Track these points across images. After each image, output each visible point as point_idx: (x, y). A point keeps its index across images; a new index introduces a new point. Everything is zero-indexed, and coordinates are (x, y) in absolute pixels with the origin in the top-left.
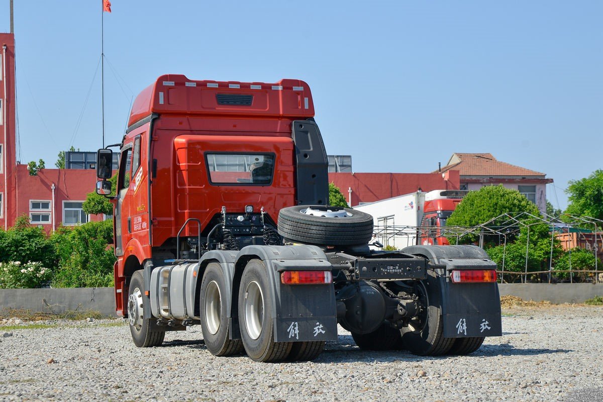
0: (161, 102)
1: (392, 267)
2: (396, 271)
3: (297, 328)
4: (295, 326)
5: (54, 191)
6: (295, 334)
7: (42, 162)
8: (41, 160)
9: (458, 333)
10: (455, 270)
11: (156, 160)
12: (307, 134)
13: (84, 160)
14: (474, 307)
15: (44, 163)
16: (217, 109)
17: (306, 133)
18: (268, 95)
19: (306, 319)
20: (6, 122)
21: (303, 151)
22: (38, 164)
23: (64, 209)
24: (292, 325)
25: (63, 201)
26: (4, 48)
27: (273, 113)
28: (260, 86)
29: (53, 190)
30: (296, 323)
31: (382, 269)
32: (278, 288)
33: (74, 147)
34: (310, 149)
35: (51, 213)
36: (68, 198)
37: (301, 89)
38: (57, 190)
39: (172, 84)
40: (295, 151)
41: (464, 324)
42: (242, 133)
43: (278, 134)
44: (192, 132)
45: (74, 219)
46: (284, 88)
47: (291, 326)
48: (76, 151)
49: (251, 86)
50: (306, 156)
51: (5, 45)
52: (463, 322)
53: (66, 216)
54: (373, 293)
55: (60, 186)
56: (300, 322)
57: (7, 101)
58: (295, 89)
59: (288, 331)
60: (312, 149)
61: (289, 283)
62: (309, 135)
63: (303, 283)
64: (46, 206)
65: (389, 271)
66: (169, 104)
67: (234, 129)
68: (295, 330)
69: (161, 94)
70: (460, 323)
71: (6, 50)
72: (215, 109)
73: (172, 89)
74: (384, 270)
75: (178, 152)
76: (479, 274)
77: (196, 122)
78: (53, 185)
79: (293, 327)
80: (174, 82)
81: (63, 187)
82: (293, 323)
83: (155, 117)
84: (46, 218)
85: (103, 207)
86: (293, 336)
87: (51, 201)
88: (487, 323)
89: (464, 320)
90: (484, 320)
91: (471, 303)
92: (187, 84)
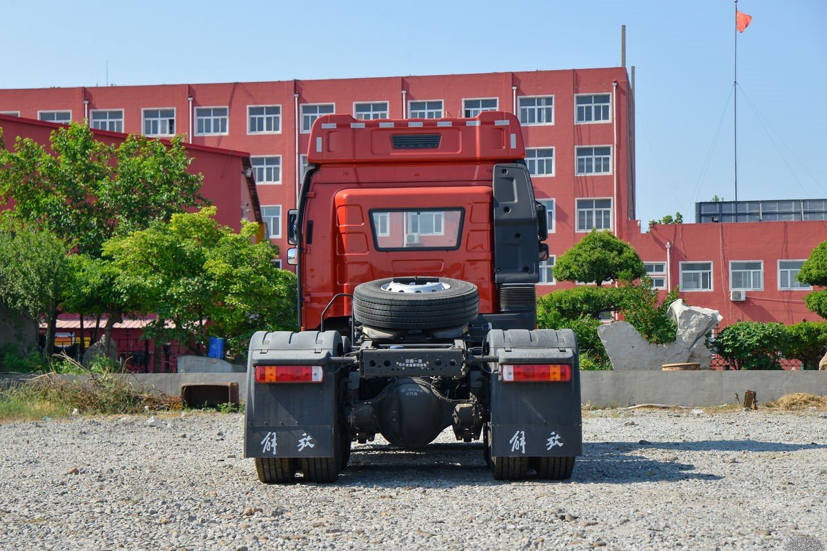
0: (319, 149)
1: (412, 361)
2: (418, 365)
3: (274, 440)
4: (272, 437)
5: (670, 251)
6: (272, 448)
7: (679, 216)
8: (678, 213)
9: (513, 450)
10: (507, 364)
11: (312, 222)
12: (512, 181)
13: (718, 212)
14: (539, 415)
15: (681, 217)
16: (392, 154)
17: (511, 179)
18: (460, 133)
19: (289, 429)
20: (617, 171)
21: (503, 203)
22: (674, 218)
23: (681, 272)
24: (268, 435)
25: (680, 263)
26: (615, 84)
27: (468, 155)
28: (451, 122)
29: (668, 250)
30: (274, 434)
31: (397, 363)
32: (252, 387)
33: (718, 197)
34: (514, 200)
35: (665, 277)
36: (686, 258)
37: (506, 122)
38: (673, 249)
39: (333, 126)
40: (492, 204)
41: (523, 439)
42: (426, 184)
43: (474, 183)
44: (359, 185)
45: (694, 284)
46: (483, 123)
47: (267, 438)
48: (720, 200)
49: (438, 123)
50: (507, 209)
51: (615, 82)
52: (520, 436)
53: (684, 280)
54: (416, 394)
55: (677, 245)
56: (279, 433)
57: (617, 147)
58: (498, 123)
59: (262, 443)
60: (516, 201)
61: (262, 381)
62: (514, 182)
63: (281, 382)
64: (660, 268)
65: (407, 365)
66: (329, 151)
67: (416, 179)
68: (271, 443)
69: (319, 140)
70: (516, 436)
71: (617, 87)
72: (389, 154)
73: (334, 133)
74: (400, 365)
75: (339, 211)
76: (542, 369)
77: (365, 173)
78: (668, 243)
79: (269, 438)
80: (335, 124)
81: (680, 245)
82: (270, 433)
83: (311, 168)
84: (660, 283)
85: (571, 273)
86: (269, 450)
87: (666, 262)
88: (558, 437)
89: (523, 432)
90: (553, 433)
91: (534, 410)
92: (353, 125)
